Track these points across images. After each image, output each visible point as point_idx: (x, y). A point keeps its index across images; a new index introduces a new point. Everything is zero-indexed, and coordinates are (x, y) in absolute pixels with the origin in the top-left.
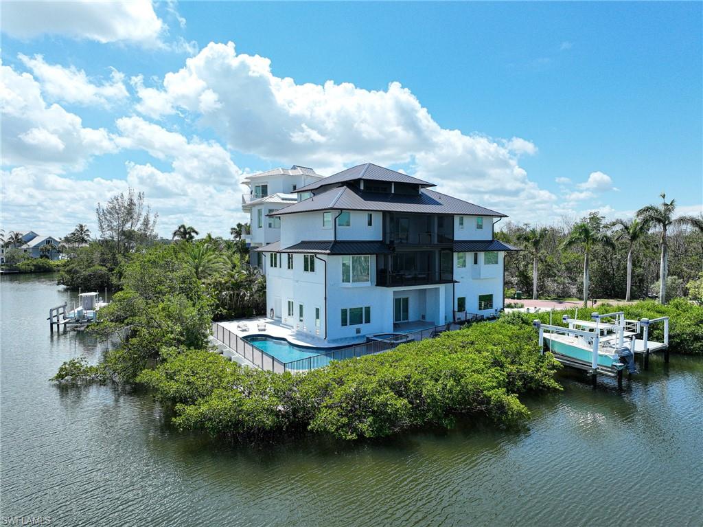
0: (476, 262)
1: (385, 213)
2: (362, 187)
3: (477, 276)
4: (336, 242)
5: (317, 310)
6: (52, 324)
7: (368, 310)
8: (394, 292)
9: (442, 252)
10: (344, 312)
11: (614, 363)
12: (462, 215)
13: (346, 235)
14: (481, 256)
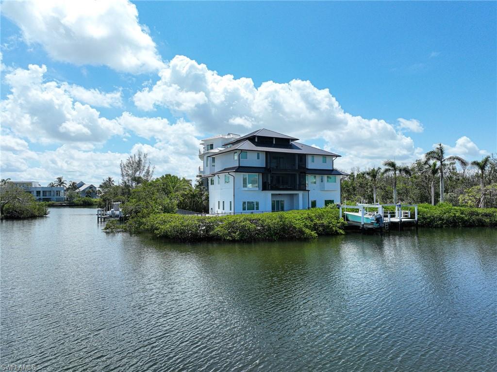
0: (322, 181)
1: (267, 153)
2: (256, 140)
3: (323, 189)
4: (239, 167)
5: (231, 202)
6: (98, 218)
7: (257, 204)
8: (272, 194)
9: (301, 174)
10: (244, 203)
11: (372, 221)
12: (313, 155)
13: (245, 163)
14: (325, 177)
